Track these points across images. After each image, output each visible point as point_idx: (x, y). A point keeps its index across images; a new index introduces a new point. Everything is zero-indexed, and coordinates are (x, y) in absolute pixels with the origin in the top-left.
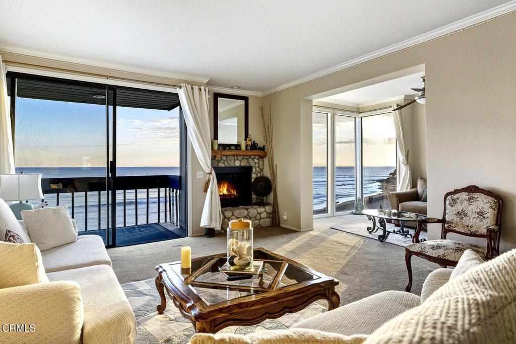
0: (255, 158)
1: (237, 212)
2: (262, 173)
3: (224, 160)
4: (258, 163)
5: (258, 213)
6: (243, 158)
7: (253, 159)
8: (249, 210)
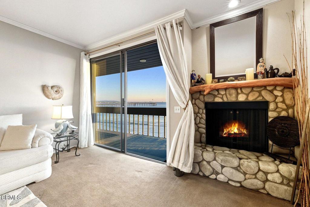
0: (275, 89)
1: (221, 158)
2: (290, 111)
3: (223, 95)
4: (282, 96)
5: (259, 170)
6: (252, 91)
7: (271, 92)
8: (242, 161)
